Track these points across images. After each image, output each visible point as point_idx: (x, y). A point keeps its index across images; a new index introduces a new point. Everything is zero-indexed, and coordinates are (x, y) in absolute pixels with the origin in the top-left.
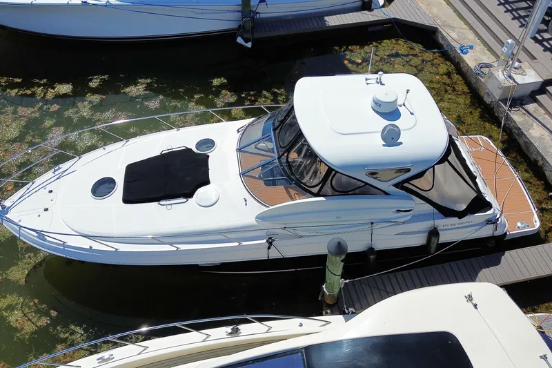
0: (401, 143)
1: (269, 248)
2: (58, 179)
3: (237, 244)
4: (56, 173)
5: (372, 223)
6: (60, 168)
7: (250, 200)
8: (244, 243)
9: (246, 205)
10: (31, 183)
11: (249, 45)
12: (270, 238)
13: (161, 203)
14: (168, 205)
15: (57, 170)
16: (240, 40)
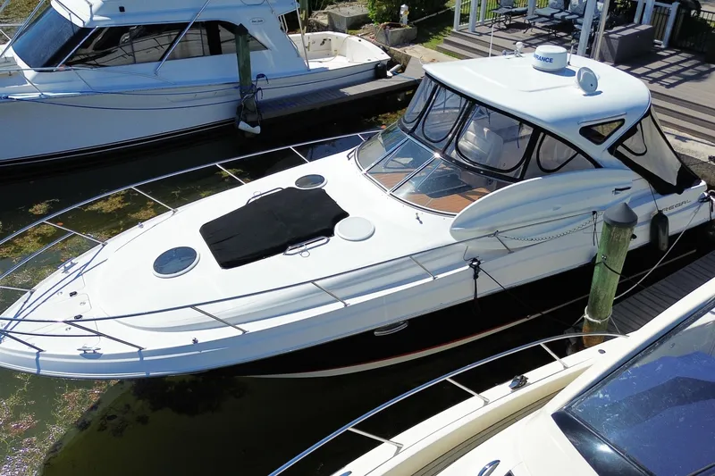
0: (601, 92)
1: (476, 277)
2: (78, 276)
3: (431, 279)
4: (71, 271)
5: (594, 213)
6: (73, 265)
7: (424, 216)
8: (440, 276)
9: (421, 222)
10: (28, 294)
11: (257, 130)
12: (475, 260)
13: (288, 252)
14: (302, 251)
15: (69, 268)
16: (243, 126)
